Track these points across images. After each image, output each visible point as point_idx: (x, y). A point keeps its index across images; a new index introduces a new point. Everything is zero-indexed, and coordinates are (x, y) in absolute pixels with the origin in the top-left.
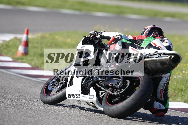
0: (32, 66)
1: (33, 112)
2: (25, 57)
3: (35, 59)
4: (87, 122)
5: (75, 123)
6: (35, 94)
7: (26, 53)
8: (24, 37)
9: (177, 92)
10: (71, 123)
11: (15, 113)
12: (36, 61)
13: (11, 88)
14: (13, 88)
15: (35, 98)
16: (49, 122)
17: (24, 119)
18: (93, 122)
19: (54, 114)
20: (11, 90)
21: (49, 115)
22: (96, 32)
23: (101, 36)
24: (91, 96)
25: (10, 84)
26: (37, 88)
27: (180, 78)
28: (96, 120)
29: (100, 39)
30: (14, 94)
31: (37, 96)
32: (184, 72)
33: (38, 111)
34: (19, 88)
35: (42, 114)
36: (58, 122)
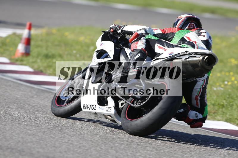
0: (34, 69)
1: (34, 129)
2: (25, 58)
3: (39, 61)
4: (103, 144)
5: (88, 144)
6: (37, 106)
7: (27, 53)
8: (25, 33)
9: (216, 108)
10: (82, 143)
11: (11, 130)
12: (40, 64)
13: (7, 98)
14: (9, 97)
15: (37, 111)
16: (55, 142)
17: (22, 138)
18: (110, 143)
19: (60, 132)
20: (7, 100)
21: (55, 134)
22: (116, 26)
23: (122, 31)
24: (109, 108)
25: (6, 92)
26: (40, 98)
27: (221, 90)
28: (115, 141)
29: (121, 34)
30: (11, 105)
31: (40, 108)
32: (226, 83)
33: (41, 128)
34: (17, 98)
35: (46, 131)
36: (67, 143)
